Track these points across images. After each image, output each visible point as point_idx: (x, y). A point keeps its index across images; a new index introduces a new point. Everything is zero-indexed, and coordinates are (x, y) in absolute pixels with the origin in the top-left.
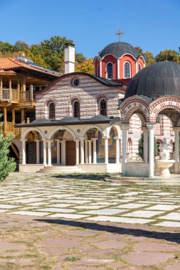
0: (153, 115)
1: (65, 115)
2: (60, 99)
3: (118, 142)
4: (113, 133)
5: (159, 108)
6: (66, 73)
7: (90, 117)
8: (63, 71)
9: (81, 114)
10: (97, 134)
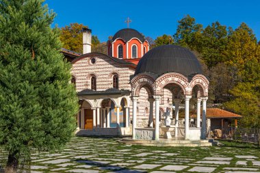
0: (158, 89)
1: (84, 87)
2: (80, 74)
3: (127, 110)
4: (123, 102)
5: (164, 83)
6: (84, 53)
7: (105, 90)
8: (82, 52)
9: (97, 87)
10: (110, 104)
